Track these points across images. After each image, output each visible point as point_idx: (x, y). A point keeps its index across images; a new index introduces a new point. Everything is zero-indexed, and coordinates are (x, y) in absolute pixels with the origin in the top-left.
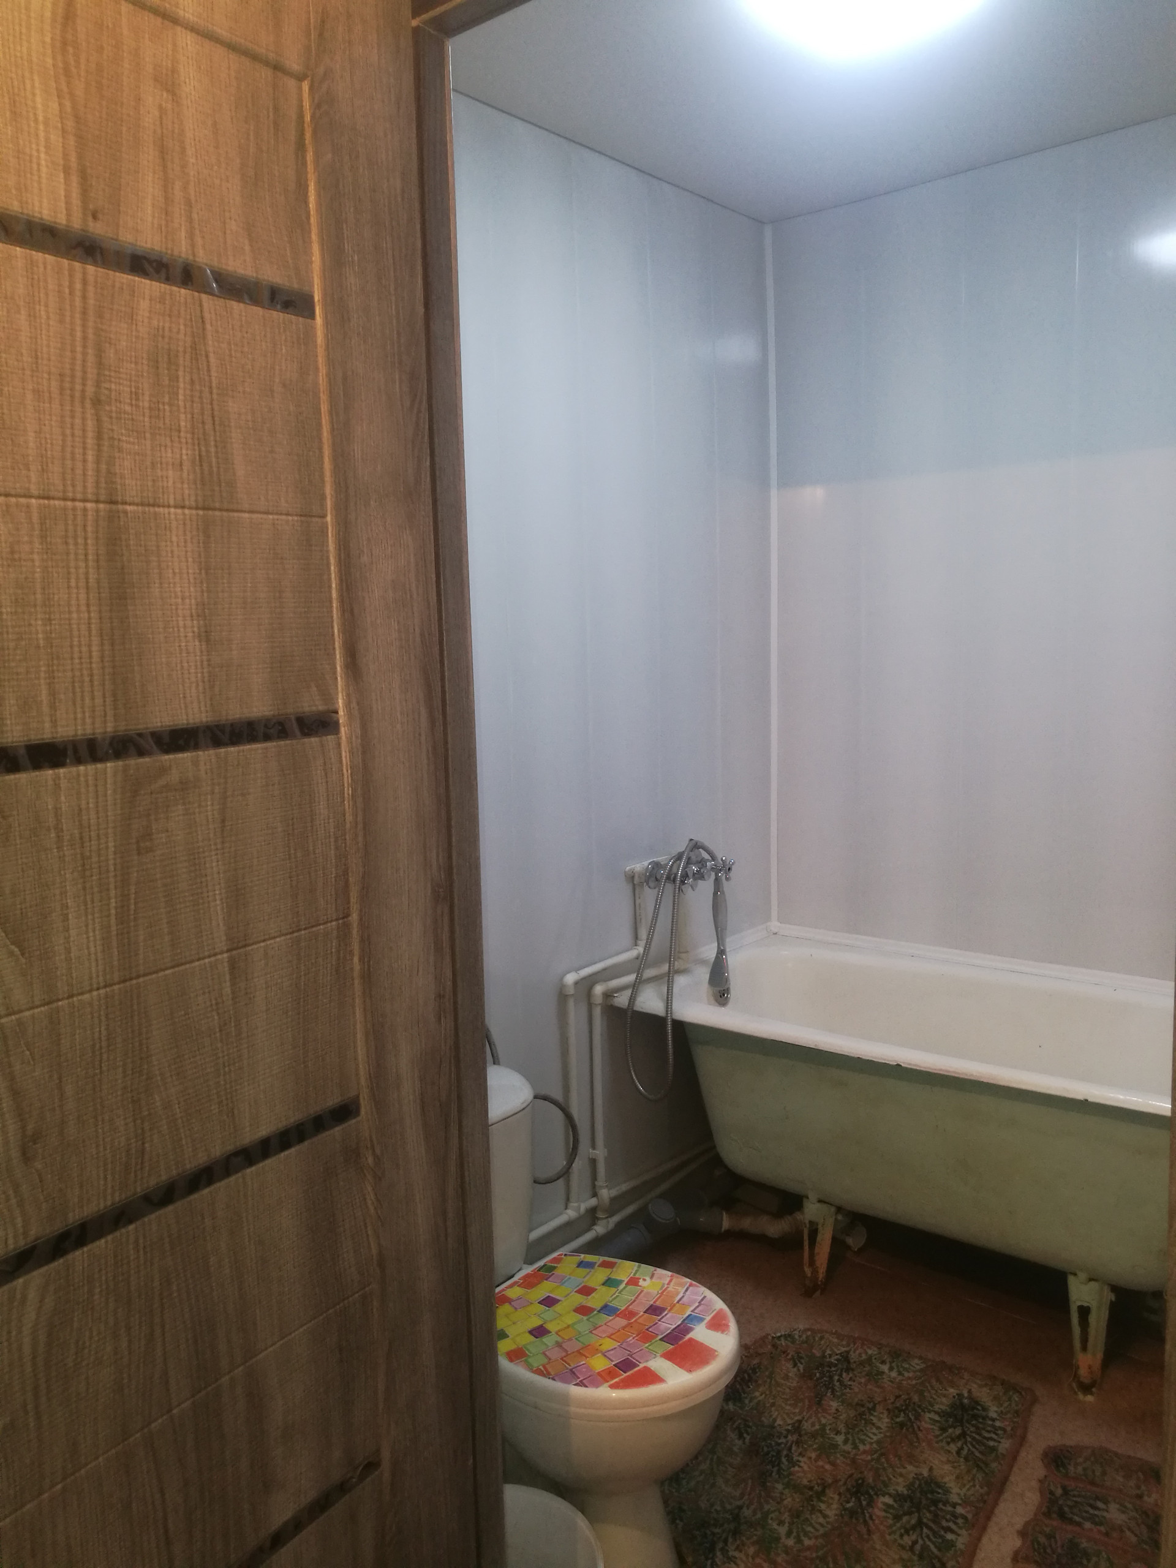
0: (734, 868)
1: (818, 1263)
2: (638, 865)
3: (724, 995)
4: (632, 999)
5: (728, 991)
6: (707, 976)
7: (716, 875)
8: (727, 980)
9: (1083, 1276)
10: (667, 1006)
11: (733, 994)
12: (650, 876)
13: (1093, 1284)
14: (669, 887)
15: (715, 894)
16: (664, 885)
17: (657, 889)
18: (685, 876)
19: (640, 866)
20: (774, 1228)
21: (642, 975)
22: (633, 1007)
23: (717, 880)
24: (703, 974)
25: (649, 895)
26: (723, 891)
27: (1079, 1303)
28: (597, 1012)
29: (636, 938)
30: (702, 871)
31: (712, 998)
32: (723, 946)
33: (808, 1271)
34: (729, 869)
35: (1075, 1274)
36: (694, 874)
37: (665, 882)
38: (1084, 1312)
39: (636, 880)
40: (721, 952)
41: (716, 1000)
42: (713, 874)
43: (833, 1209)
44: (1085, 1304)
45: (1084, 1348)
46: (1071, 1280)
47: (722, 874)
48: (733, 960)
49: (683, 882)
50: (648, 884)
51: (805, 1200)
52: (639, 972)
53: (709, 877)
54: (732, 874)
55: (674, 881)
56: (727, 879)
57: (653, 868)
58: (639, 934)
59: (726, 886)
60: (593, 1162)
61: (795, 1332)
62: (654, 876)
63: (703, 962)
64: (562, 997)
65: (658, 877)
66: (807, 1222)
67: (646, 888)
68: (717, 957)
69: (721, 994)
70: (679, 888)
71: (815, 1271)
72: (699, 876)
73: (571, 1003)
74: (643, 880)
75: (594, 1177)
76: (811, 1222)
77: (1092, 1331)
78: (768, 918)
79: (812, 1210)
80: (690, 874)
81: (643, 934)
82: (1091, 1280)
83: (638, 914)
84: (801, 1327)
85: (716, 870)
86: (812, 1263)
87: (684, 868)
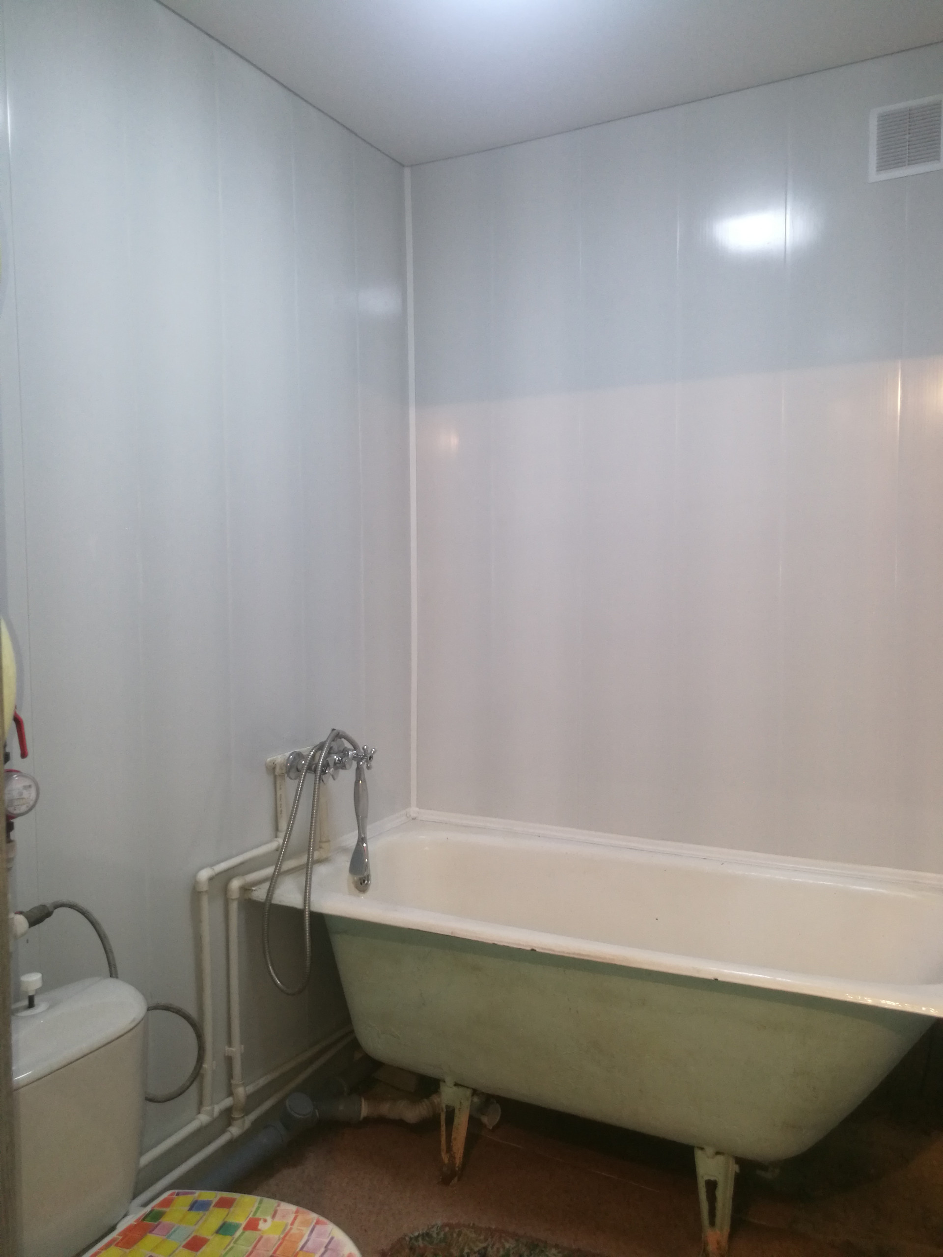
0: (374, 756)
1: (455, 1149)
2: (279, 756)
3: (364, 881)
4: (270, 892)
5: (368, 878)
6: (348, 865)
7: (358, 763)
8: (367, 866)
9: (710, 1151)
10: (305, 896)
11: (373, 882)
12: (291, 767)
13: (720, 1158)
14: (310, 777)
15: (357, 782)
16: (305, 775)
17: (297, 780)
18: (326, 765)
19: (280, 757)
20: (412, 1113)
21: (280, 867)
22: (271, 900)
23: (359, 769)
24: (344, 862)
25: (290, 786)
26: (365, 779)
27: (706, 1178)
28: (234, 907)
29: (277, 829)
30: (344, 760)
31: (352, 886)
32: (364, 834)
33: (445, 1158)
34: (371, 758)
35: (702, 1149)
36: (335, 764)
37: (306, 773)
38: (712, 1186)
39: (278, 771)
40: (362, 840)
41: (357, 887)
42: (355, 764)
43: (469, 1092)
44: (712, 1179)
45: (712, 1223)
46: (699, 1154)
47: (364, 763)
48: (373, 847)
49: (323, 772)
50: (288, 776)
51: (441, 1084)
52: (278, 863)
53: (351, 766)
54: (373, 763)
55: (315, 771)
56: (368, 768)
57: (294, 758)
58: (280, 825)
59: (367, 774)
60: (229, 1060)
61: (432, 1230)
62: (293, 768)
63: (344, 850)
64: (196, 894)
65: (299, 767)
66: (444, 1106)
67: (287, 779)
68: (358, 844)
69: (362, 883)
70: (320, 778)
71: (452, 1158)
72: (341, 765)
73: (205, 901)
74: (284, 771)
75: (230, 1076)
76: (447, 1106)
77: (719, 1205)
78: (408, 805)
79: (448, 1095)
80: (331, 764)
81: (283, 825)
82: (718, 1153)
83: (278, 805)
84: (439, 1222)
85: (358, 759)
86: (449, 1149)
87: (325, 758)
